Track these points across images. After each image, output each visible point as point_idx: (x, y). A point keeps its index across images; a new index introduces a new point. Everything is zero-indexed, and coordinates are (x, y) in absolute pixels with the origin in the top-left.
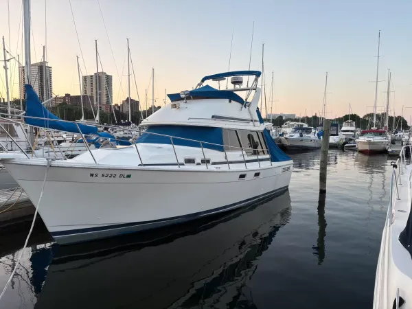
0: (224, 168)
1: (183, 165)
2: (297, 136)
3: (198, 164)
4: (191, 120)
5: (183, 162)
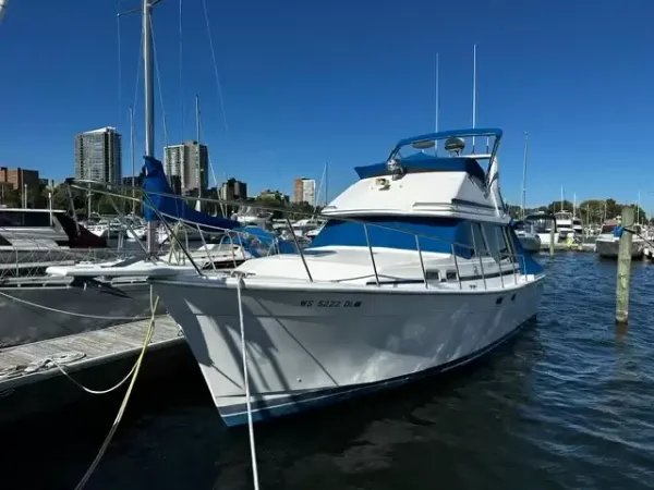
0: (479, 286)
3: (445, 280)
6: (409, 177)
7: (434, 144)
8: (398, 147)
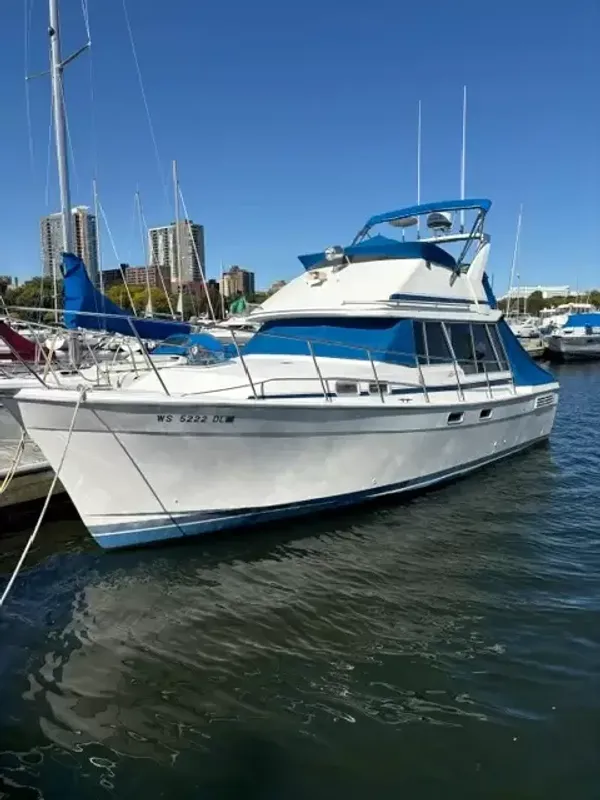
0: (417, 400)
1: (334, 395)
2: (579, 332)
3: (364, 394)
4: (346, 307)
5: (333, 389)
6: (352, 267)
7: (415, 222)
8: (368, 227)
